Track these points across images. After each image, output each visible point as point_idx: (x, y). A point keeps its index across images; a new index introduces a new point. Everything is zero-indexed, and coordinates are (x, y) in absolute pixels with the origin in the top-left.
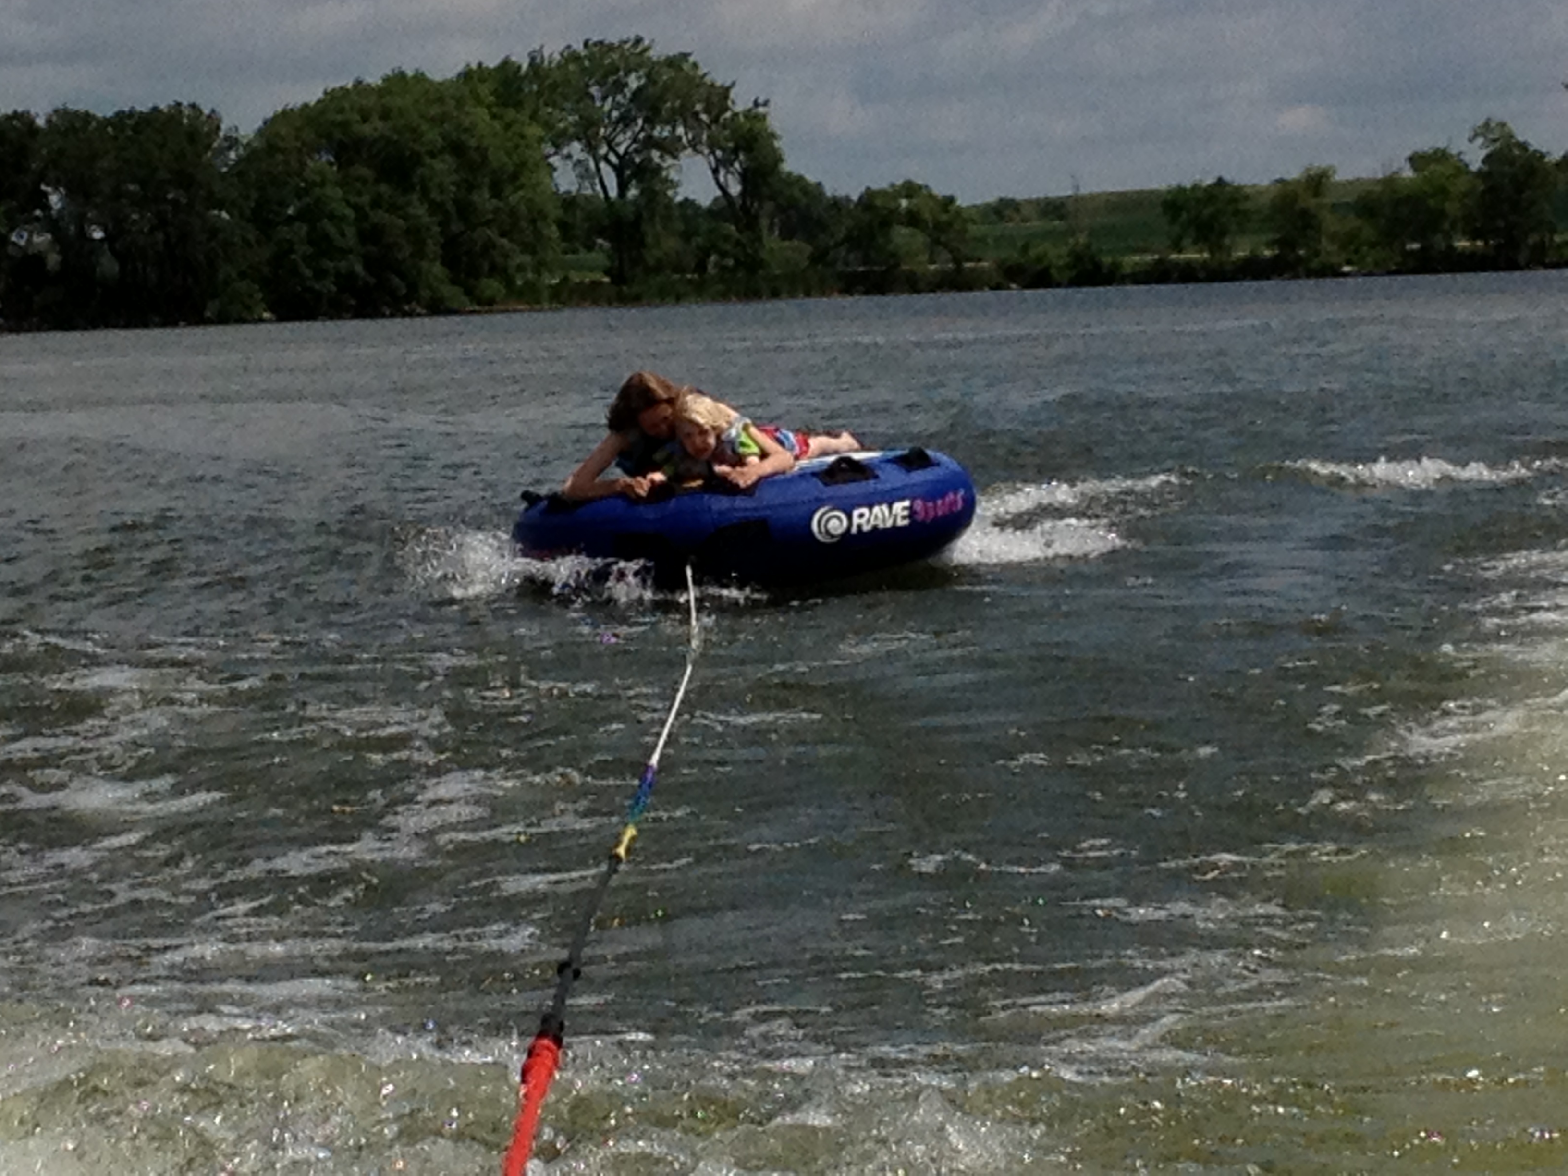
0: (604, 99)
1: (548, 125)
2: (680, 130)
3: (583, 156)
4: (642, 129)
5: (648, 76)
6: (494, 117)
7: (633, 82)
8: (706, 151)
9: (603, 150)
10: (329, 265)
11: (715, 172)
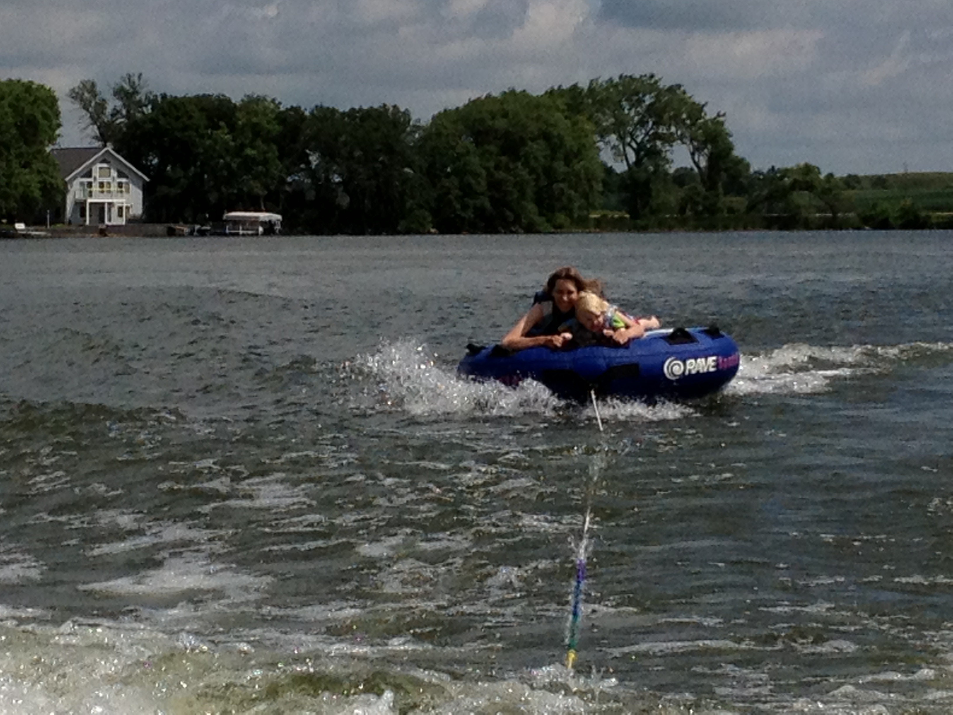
0: (630, 110)
1: (597, 123)
2: (673, 129)
3: (617, 143)
4: (652, 128)
5: (657, 96)
6: (566, 118)
7: (648, 100)
8: (688, 142)
9: (628, 139)
10: (471, 202)
11: (693, 154)
